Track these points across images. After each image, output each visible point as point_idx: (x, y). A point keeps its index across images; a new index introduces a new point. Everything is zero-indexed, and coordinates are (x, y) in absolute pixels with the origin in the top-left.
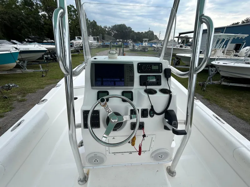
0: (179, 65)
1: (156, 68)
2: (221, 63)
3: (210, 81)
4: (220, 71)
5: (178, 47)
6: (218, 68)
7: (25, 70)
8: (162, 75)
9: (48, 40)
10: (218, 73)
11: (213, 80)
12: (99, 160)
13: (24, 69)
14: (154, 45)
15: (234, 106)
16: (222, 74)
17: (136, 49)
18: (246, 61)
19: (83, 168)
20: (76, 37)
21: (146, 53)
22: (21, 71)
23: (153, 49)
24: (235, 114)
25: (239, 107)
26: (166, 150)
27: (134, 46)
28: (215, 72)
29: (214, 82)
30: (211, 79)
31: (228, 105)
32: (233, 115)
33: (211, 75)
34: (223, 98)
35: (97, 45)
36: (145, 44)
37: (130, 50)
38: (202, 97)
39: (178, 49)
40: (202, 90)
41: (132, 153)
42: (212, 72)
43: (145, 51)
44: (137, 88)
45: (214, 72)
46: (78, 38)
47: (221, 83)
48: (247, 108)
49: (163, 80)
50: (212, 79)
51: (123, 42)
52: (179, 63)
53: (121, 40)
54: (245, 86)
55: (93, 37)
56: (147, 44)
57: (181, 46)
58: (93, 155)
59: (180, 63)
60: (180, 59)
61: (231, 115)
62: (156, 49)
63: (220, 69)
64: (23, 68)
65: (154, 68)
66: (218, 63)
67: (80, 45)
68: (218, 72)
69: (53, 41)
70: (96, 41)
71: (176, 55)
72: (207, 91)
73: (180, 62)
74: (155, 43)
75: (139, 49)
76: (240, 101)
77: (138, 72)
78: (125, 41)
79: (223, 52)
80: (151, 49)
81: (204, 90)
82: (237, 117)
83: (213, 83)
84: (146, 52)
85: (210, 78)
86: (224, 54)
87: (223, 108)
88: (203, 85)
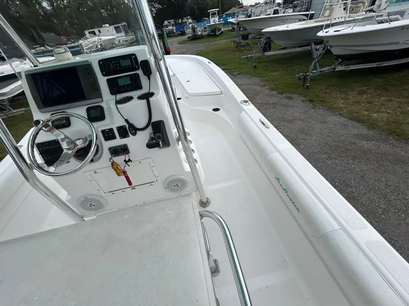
0: (270, 51)
1: (127, 63)
2: (331, 32)
3: (315, 68)
4: (331, 47)
5: (270, 14)
6: (327, 42)
7: (10, 111)
8: (140, 72)
9: (36, 48)
10: (328, 52)
11: (321, 66)
12: (95, 204)
13: (8, 110)
14: (231, 20)
15: (351, 103)
16: (336, 51)
17: (200, 33)
18: (377, 19)
19: (82, 217)
20: (87, 32)
21: (219, 38)
22: (3, 114)
23: (230, 28)
24: (348, 116)
25: (359, 102)
26: (179, 176)
27: (194, 29)
28: (323, 50)
29: (323, 69)
30: (317, 64)
31: (341, 103)
32: (344, 117)
33: (315, 57)
34: (336, 94)
35: (127, 41)
36: (214, 20)
37: (189, 38)
38: (303, 99)
39: (271, 18)
40: (305, 86)
41: (135, 187)
42: (317, 51)
43: (215, 36)
44: (108, 100)
45: (321, 51)
46: (89, 33)
47: (335, 68)
48: (369, 103)
49: (144, 80)
50: (319, 65)
51: (176, 24)
52: (270, 46)
53: (172, 21)
54: (374, 65)
55: (112, 27)
56: (217, 19)
57: (275, 10)
58: (83, 199)
59: (272, 45)
60: (270, 37)
61: (342, 119)
62: (236, 27)
63: (330, 44)
64: (5, 110)
65: (125, 63)
66: (326, 32)
67: (97, 46)
68: (327, 50)
69: (42, 48)
70: (123, 34)
71: (263, 31)
72: (313, 87)
73: (272, 43)
74: (233, 15)
75: (205, 33)
76: (361, 93)
77: (104, 75)
78: (180, 21)
79: (344, 9)
80: (227, 29)
81: (308, 88)
82: (351, 119)
83: (321, 71)
84: (218, 36)
85: (315, 63)
86: (346, 13)
87: (331, 110)
88: (304, 78)
